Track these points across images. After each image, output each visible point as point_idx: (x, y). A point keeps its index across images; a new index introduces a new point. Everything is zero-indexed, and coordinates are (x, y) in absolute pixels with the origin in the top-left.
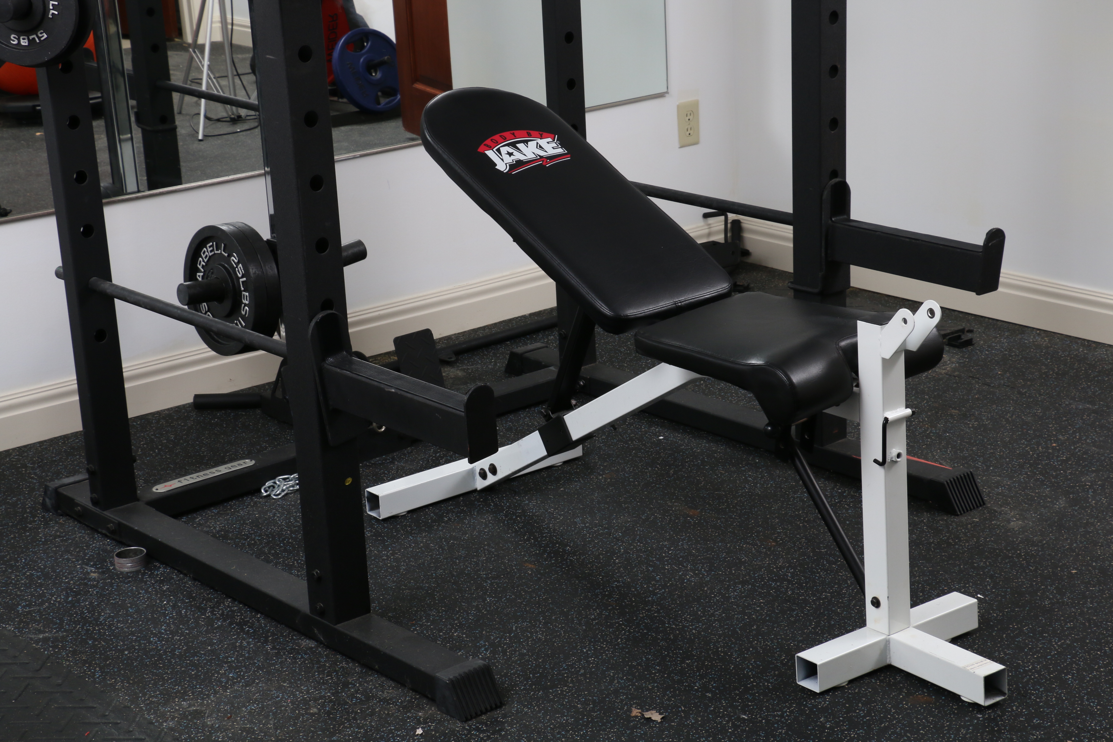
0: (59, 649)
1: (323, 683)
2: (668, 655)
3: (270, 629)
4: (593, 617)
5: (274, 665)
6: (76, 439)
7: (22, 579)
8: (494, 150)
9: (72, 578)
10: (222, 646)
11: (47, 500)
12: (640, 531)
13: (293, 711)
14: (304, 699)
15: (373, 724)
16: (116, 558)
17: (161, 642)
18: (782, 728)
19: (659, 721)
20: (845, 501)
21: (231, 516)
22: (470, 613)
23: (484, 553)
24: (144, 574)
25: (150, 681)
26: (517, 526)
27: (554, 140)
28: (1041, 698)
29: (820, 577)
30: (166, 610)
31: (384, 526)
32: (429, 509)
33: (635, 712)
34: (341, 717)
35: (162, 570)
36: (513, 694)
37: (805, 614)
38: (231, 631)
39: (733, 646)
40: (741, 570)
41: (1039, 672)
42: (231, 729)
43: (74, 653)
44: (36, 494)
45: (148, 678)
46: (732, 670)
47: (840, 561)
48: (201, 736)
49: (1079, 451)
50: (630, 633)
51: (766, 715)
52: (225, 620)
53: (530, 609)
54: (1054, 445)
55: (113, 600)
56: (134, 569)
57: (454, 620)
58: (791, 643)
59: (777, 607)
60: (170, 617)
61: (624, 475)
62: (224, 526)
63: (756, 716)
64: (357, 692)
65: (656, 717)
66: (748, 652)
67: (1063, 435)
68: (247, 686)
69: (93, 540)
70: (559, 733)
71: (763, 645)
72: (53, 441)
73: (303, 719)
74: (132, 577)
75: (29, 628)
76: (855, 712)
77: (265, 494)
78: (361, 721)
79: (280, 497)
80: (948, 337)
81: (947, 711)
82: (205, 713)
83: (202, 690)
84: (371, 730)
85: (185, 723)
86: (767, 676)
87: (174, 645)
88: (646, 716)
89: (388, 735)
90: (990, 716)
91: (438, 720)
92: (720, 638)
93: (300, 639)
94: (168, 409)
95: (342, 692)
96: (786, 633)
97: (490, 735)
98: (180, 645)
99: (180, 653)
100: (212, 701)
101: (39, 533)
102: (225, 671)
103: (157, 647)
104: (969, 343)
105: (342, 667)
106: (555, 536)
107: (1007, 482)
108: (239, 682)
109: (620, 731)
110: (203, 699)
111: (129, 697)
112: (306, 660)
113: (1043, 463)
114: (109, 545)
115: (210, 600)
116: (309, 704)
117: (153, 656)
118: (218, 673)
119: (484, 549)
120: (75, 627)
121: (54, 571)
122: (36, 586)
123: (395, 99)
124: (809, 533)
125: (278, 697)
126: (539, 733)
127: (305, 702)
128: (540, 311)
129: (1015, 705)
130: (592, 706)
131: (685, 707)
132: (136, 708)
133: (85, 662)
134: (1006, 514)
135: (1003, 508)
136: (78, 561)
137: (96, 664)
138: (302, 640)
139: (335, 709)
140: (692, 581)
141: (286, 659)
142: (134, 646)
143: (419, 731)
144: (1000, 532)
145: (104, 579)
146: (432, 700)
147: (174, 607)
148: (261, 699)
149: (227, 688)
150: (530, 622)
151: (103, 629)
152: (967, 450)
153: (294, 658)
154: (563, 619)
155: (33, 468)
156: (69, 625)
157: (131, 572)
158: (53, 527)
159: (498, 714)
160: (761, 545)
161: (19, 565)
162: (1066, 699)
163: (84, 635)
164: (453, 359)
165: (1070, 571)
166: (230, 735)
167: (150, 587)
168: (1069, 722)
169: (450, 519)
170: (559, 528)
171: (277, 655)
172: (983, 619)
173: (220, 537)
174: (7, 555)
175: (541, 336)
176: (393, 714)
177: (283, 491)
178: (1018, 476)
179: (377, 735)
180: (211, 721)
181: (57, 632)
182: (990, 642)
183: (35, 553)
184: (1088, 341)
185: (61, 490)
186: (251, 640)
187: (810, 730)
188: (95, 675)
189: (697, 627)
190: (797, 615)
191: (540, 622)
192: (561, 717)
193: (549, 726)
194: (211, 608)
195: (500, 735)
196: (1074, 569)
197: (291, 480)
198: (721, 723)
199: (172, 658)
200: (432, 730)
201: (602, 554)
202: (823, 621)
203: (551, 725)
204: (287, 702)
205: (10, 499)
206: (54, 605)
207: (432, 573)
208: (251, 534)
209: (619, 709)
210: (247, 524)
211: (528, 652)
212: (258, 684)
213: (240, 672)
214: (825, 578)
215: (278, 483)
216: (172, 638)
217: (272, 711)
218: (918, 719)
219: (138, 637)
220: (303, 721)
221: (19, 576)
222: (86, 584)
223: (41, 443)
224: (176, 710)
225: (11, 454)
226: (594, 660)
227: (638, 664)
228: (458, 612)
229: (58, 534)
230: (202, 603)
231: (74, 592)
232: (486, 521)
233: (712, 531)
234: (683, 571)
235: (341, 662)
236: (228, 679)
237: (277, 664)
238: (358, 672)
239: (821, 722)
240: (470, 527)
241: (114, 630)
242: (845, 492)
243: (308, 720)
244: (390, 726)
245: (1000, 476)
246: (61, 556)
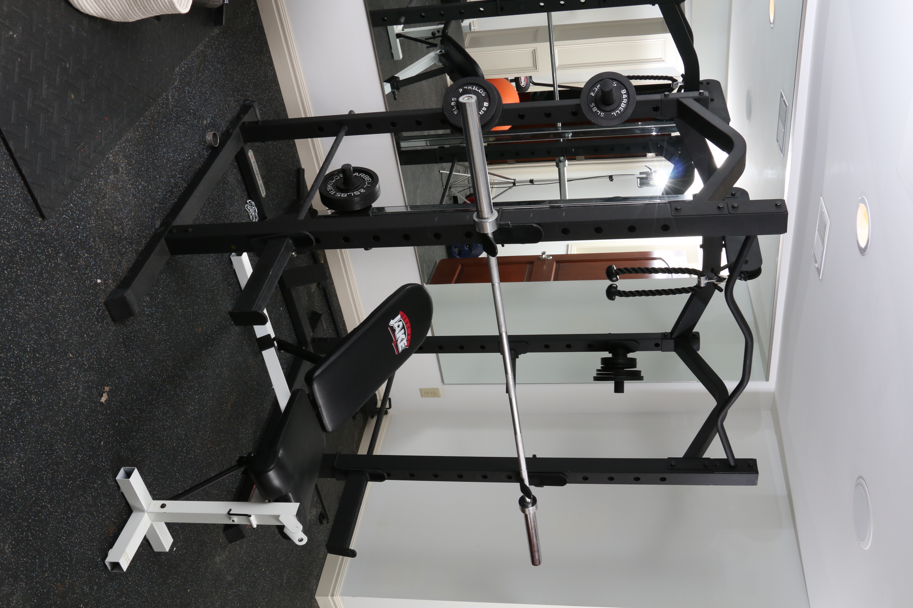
0: (162, 106)
1: (132, 232)
2: (143, 401)
3: (167, 205)
4: (168, 363)
5: (146, 208)
6: (284, 115)
7: (205, 89)
8: (401, 319)
9: (204, 112)
10: (158, 183)
11: (249, 102)
12: (218, 382)
13: (116, 218)
14: (123, 223)
15: (105, 258)
16: (212, 133)
17: (163, 153)
18: (94, 463)
19: (101, 401)
20: (233, 478)
21: (236, 186)
22: (173, 302)
23: (209, 307)
24: (204, 145)
25: (139, 148)
26: (224, 322)
27: (406, 346)
28: (110, 587)
29: (189, 471)
30: (182, 156)
31: (227, 258)
32: (236, 279)
33: (107, 389)
34: (111, 242)
35: (206, 154)
36: (121, 326)
37: (166, 466)
38: (167, 187)
39: (147, 433)
40: (194, 433)
41: (127, 584)
42: (106, 188)
43: (159, 113)
44: (254, 97)
45: (141, 147)
46: (132, 434)
47: (198, 479)
48: (102, 173)
49: (260, 582)
50: (157, 382)
51: (103, 454)
52: (174, 183)
53: (174, 331)
54: (263, 570)
55: (190, 131)
56: (207, 140)
57: (168, 295)
58: (148, 461)
59: (171, 453)
60: (177, 157)
61: (252, 371)
62: (230, 183)
63: (103, 449)
64: (126, 249)
65: (103, 399)
66: (143, 441)
67: (269, 573)
68: (133, 195)
69: (225, 122)
70: (95, 351)
71: (147, 448)
72: (283, 105)
73: (111, 223)
74: (203, 139)
75: (175, 92)
76: (103, 498)
77: (248, 202)
78: (108, 252)
79: (246, 208)
80: (324, 513)
81: (103, 543)
82: (117, 175)
83: (132, 173)
84: (101, 257)
85: (111, 165)
86: (128, 452)
87: (160, 159)
88: (104, 394)
89: (97, 265)
90: (99, 564)
91: (106, 290)
92: (153, 426)
93: (161, 220)
94: (298, 157)
95: (126, 241)
96: (154, 459)
97: (95, 316)
98: (161, 163)
99: (156, 162)
100: (124, 178)
101: (231, 97)
102: (143, 184)
103: (160, 151)
104: (321, 523)
105: (142, 241)
106: (217, 341)
107: (243, 551)
108: (136, 191)
109: (95, 382)
110: (126, 174)
111: (130, 138)
112: (148, 223)
113: (253, 566)
114: (222, 129)
115: (187, 176)
116: (119, 226)
117: (154, 150)
118: (142, 181)
119: (211, 307)
120: (174, 113)
121: (208, 104)
122: (200, 96)
123: (456, 255)
124: (215, 463)
125: (125, 210)
126: (96, 341)
127: (121, 224)
128: (345, 325)
129: (106, 575)
130: (112, 366)
131: (109, 413)
132: (122, 142)
133: (153, 118)
134: (224, 554)
135: (227, 552)
136: (214, 115)
137: (151, 123)
138: (160, 221)
139: (116, 238)
140: (188, 409)
141: (148, 214)
142: (161, 140)
143: (99, 281)
144: (213, 553)
145: (202, 127)
146: (119, 287)
147: (184, 160)
148: (124, 202)
149: (132, 185)
150: (166, 332)
151: (173, 126)
152: (262, 530)
153: (149, 218)
154: (167, 348)
155: (268, 96)
156: (176, 110)
157: (206, 139)
158: (235, 104)
159: (109, 320)
160: (208, 441)
161: (213, 88)
162: (109, 600)
163: (169, 117)
164: (320, 286)
165: (189, 589)
166: (102, 187)
167: (197, 148)
168: (94, 603)
169: (229, 289)
170: (222, 342)
171: (152, 209)
172: (160, 554)
173: (224, 181)
174: (219, 83)
175: (332, 326)
176: (111, 267)
177: (249, 210)
178: (246, 556)
179: (98, 260)
180: (112, 178)
181: (172, 105)
182: (146, 558)
183: (220, 95)
184: (321, 575)
185: (252, 108)
186: (161, 196)
187: (93, 477)
188: (144, 122)
189: (159, 414)
190: (166, 462)
191: (165, 337)
192: (106, 351)
193: (100, 346)
194: (182, 177)
195: (95, 322)
196: (190, 590)
197: (255, 214)
198: (99, 432)
199: (152, 158)
200: (100, 287)
201: (206, 364)
202: (161, 476)
203: (101, 346)
204: (121, 215)
205: (251, 85)
206: (189, 104)
207: (197, 283)
208: (225, 195)
209: (109, 380)
210: (231, 193)
211: (148, 332)
212: (134, 200)
213: (142, 192)
214: (188, 474)
215: (253, 207)
216: (165, 159)
217: (117, 207)
218: (98, 530)
219: (167, 142)
220: (109, 223)
221: (207, 88)
222: (200, 118)
223: (282, 100)
224: (120, 161)
225: (277, 86)
226: (141, 365)
227: (137, 388)
228: (174, 296)
229: (230, 106)
230: (185, 172)
231: (196, 113)
232: (228, 307)
233: (217, 416)
234: (194, 404)
235: (145, 240)
236: (137, 186)
237: (145, 209)
238: (138, 249)
239: (98, 481)
240: (224, 299)
241: (171, 131)
242: (239, 477)
243: (110, 225)
244: (104, 266)
245: (246, 548)
246: (217, 108)
